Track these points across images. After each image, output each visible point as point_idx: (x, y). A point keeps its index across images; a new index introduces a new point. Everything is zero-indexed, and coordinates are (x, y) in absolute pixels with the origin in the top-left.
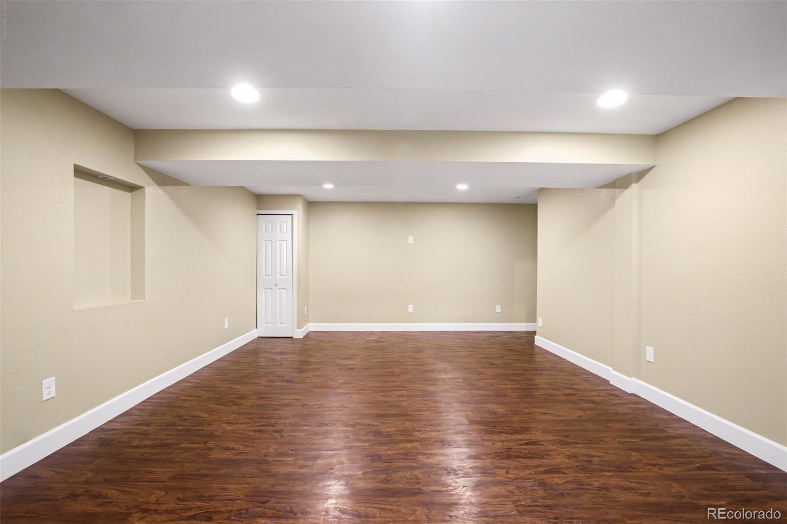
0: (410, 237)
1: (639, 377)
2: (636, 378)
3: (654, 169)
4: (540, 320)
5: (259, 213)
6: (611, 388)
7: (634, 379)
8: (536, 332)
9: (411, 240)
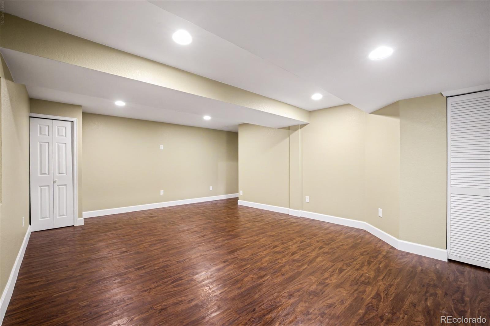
0: (161, 146)
1: (302, 209)
2: (301, 210)
3: (308, 125)
4: (241, 192)
5: (31, 116)
6: (290, 217)
7: (300, 211)
8: (238, 198)
9: (162, 147)
